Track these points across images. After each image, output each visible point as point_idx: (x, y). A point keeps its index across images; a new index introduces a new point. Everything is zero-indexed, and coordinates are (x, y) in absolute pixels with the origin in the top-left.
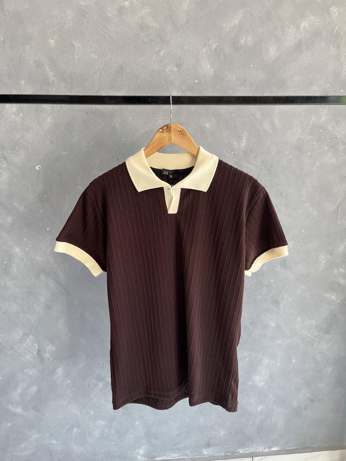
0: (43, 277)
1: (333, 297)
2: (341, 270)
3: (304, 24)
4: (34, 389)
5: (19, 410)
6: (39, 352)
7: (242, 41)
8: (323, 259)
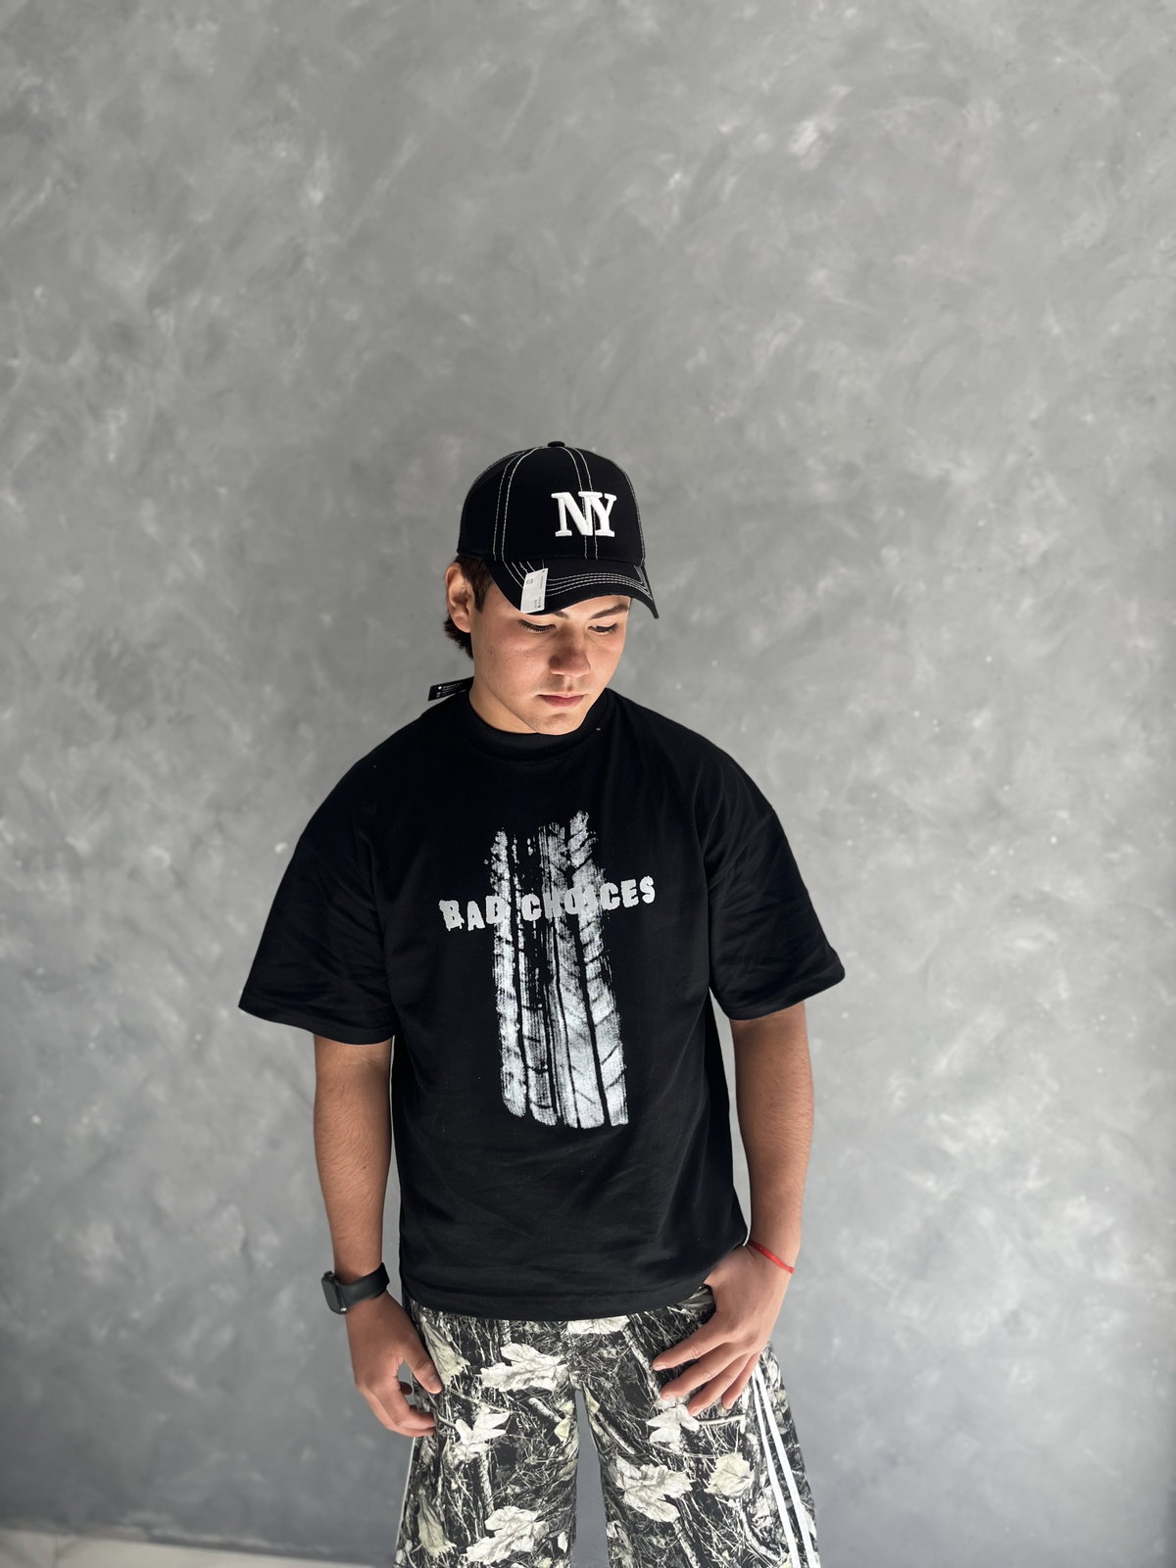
0: (269, 1076)
1: (930, 1184)
2: (945, 1117)
3: (825, 584)
4: (226, 1335)
5: (189, 1384)
7: (695, 617)
8: (897, 1089)
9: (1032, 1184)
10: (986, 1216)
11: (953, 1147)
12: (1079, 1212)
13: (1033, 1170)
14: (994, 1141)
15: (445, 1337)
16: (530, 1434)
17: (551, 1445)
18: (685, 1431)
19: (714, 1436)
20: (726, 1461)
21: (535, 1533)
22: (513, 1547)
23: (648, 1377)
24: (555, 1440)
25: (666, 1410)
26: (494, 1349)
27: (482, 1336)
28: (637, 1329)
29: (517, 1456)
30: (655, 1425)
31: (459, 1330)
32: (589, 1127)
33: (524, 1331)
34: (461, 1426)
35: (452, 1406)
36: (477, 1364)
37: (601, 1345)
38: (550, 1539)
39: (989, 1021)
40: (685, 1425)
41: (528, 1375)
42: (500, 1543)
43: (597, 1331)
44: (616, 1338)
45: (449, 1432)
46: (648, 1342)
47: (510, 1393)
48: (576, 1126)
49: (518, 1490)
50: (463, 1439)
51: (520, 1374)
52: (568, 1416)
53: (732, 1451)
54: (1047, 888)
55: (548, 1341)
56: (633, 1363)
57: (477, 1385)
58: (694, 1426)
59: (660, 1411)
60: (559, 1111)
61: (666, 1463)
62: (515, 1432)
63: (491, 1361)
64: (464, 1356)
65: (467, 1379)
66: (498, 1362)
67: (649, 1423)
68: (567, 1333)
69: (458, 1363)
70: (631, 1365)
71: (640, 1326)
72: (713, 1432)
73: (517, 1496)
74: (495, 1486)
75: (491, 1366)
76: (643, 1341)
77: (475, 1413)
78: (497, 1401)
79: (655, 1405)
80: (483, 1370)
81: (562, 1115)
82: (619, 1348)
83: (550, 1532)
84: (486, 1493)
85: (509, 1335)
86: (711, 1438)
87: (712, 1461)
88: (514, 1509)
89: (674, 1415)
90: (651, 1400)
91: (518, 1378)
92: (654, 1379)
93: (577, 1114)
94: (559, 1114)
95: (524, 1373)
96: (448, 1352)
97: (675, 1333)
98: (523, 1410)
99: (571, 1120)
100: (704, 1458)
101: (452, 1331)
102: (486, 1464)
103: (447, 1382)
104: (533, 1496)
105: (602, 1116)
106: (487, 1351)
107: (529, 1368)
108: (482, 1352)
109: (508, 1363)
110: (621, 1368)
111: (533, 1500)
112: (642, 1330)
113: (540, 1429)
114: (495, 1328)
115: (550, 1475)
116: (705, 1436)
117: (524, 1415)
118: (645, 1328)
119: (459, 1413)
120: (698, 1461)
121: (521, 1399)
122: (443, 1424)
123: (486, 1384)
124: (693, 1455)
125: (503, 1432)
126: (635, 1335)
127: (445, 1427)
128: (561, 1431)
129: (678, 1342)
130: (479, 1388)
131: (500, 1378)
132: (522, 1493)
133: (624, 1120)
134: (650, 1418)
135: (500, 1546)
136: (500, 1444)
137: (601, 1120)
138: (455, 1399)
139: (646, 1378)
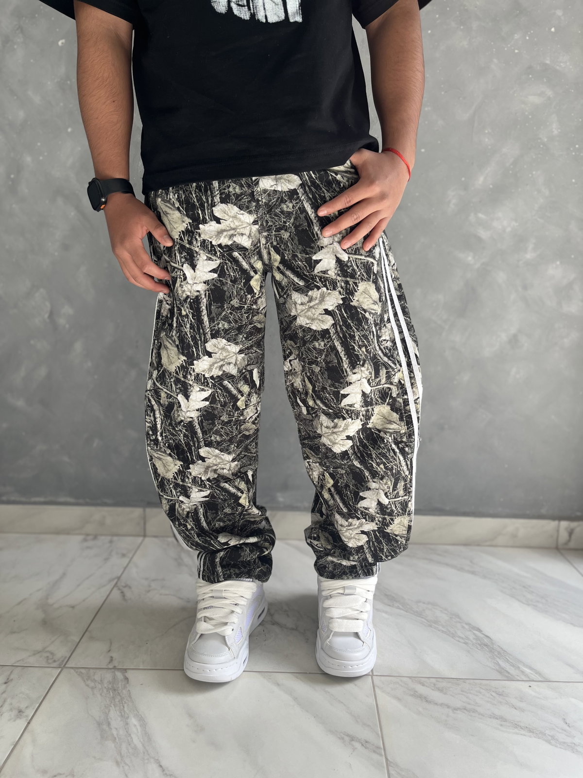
1: (470, 258)
2: (480, 215)
4: (43, 372)
5: (20, 403)
6: (51, 314)
8: (453, 197)
9: (529, 256)
10: (501, 277)
11: (484, 234)
12: (556, 272)
13: (531, 246)
14: (509, 229)
15: (173, 205)
16: (234, 281)
17: (249, 294)
18: (339, 261)
19: (358, 267)
20: (365, 286)
21: (238, 363)
22: (224, 368)
23: (314, 224)
24: (250, 290)
25: (326, 246)
26: (208, 209)
27: (199, 199)
28: (307, 188)
29: (226, 298)
30: (319, 258)
31: (183, 197)
32: (274, 21)
33: (229, 192)
34: (187, 268)
35: (180, 253)
36: (197, 221)
37: (283, 201)
38: (248, 371)
39: (510, 150)
40: (339, 256)
41: (232, 232)
42: (216, 363)
43: (279, 189)
44: (292, 194)
45: (178, 273)
46: (314, 197)
47: (220, 246)
48: (264, 21)
49: (226, 326)
50: (189, 280)
51: (227, 231)
52: (259, 273)
53: (369, 280)
54: (548, 62)
55: (245, 199)
56: (304, 215)
57: (197, 237)
58: (345, 257)
59: (322, 247)
60: (252, 9)
61: (325, 286)
62: (224, 277)
63: (206, 220)
64: (188, 216)
65: (191, 233)
66: (211, 220)
67: (314, 258)
68: (259, 189)
69: (183, 222)
70: (302, 216)
71: (309, 187)
72: (356, 264)
73: (226, 331)
74: (211, 320)
75: (206, 223)
76: (311, 196)
77: (196, 259)
78: (211, 251)
79: (318, 243)
80: (201, 226)
81: (254, 13)
82: (294, 202)
83: (248, 365)
84: (205, 324)
85: (218, 196)
86: (355, 268)
87: (355, 283)
88: (224, 341)
89: (332, 249)
90: (316, 240)
91: (225, 233)
92: (318, 225)
93: (265, 12)
94: (252, 12)
95: (229, 230)
96: (177, 214)
97: (333, 192)
98: (229, 260)
99: (261, 17)
100: (351, 281)
101: (179, 199)
102: (204, 301)
103: (176, 236)
104: (237, 332)
105: (284, 14)
106: (203, 211)
107: (233, 226)
108: (200, 212)
109: (218, 220)
110: (295, 219)
111: (236, 335)
112: (310, 189)
113: (241, 278)
114: (209, 192)
115: (248, 317)
116: (352, 266)
117: (230, 263)
118: (312, 188)
119: (185, 258)
120: (347, 283)
121: (227, 251)
122: (175, 268)
123: (203, 237)
124: (343, 279)
125: (215, 275)
126: (305, 192)
127: (176, 270)
128: (255, 283)
129: (334, 197)
130: (199, 239)
131: (213, 233)
132: (230, 329)
133: (299, 19)
134: (315, 253)
135: (216, 365)
136: (214, 285)
137: (283, 17)
138: (182, 248)
139: (313, 225)
